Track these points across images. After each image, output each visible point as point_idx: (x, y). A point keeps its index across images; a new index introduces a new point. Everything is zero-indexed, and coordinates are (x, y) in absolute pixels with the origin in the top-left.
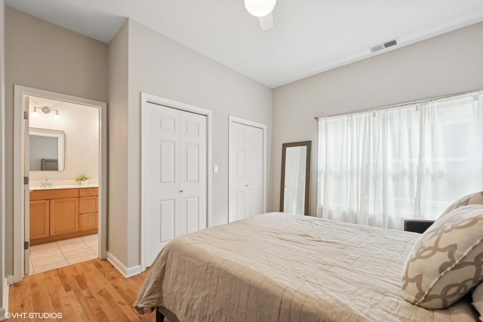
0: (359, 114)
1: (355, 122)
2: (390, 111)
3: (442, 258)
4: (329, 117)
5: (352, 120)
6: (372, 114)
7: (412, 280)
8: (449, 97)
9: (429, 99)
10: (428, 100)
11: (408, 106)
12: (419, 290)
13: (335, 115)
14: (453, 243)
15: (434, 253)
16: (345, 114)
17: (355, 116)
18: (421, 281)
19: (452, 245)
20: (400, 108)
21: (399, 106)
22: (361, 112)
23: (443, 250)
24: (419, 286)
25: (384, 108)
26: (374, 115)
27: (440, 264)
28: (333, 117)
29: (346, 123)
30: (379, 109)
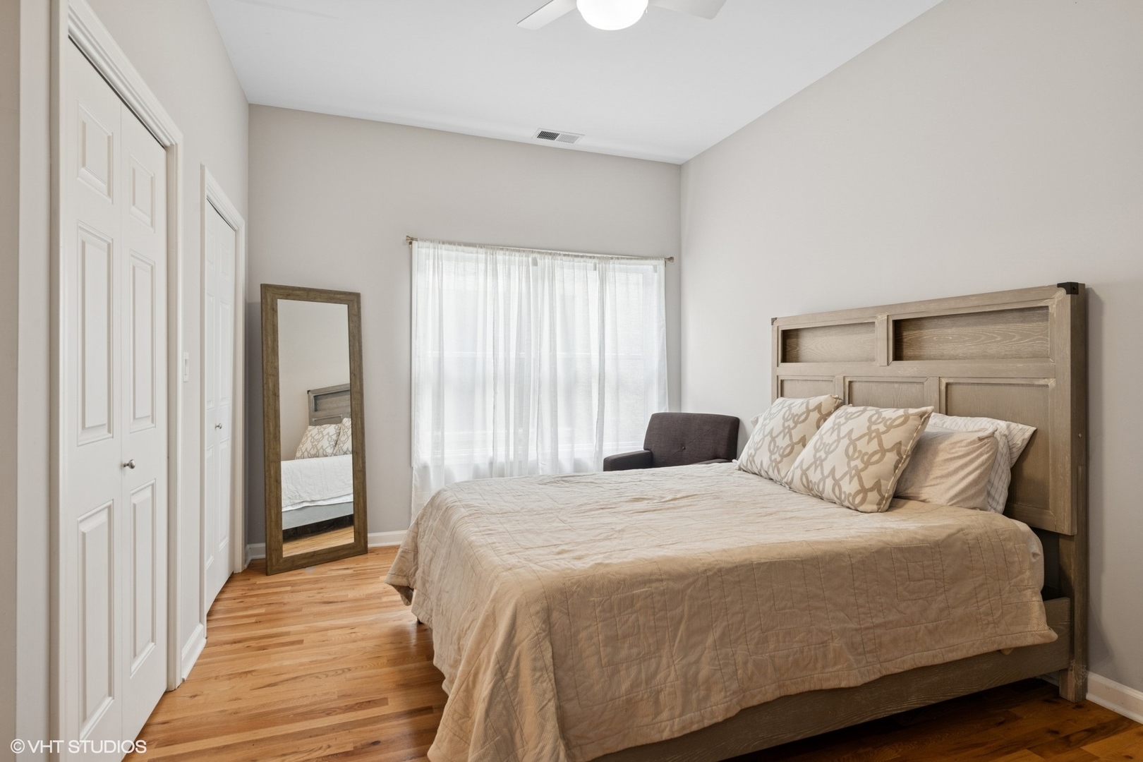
0: (507, 253)
1: (500, 268)
2: (559, 262)
3: (891, 458)
4: (443, 243)
5: (495, 264)
6: (530, 260)
7: (871, 489)
8: (631, 259)
9: (610, 256)
10: (608, 256)
11: (584, 259)
12: (880, 495)
13: (460, 244)
14: (898, 441)
15: (883, 456)
16: (481, 246)
17: (500, 256)
18: (880, 486)
19: (897, 443)
20: (574, 261)
21: (572, 256)
22: (511, 250)
23: (890, 450)
24: (879, 491)
25: (550, 254)
26: (535, 263)
27: (894, 463)
28: (454, 247)
29: (482, 266)
30: (543, 253)
